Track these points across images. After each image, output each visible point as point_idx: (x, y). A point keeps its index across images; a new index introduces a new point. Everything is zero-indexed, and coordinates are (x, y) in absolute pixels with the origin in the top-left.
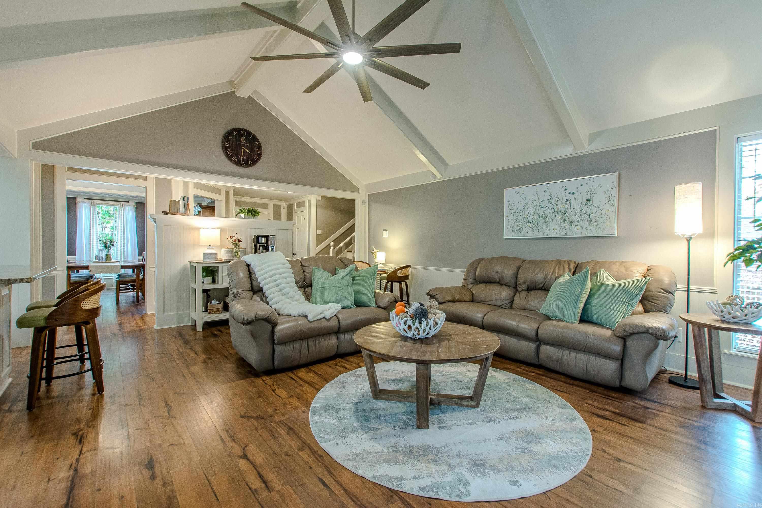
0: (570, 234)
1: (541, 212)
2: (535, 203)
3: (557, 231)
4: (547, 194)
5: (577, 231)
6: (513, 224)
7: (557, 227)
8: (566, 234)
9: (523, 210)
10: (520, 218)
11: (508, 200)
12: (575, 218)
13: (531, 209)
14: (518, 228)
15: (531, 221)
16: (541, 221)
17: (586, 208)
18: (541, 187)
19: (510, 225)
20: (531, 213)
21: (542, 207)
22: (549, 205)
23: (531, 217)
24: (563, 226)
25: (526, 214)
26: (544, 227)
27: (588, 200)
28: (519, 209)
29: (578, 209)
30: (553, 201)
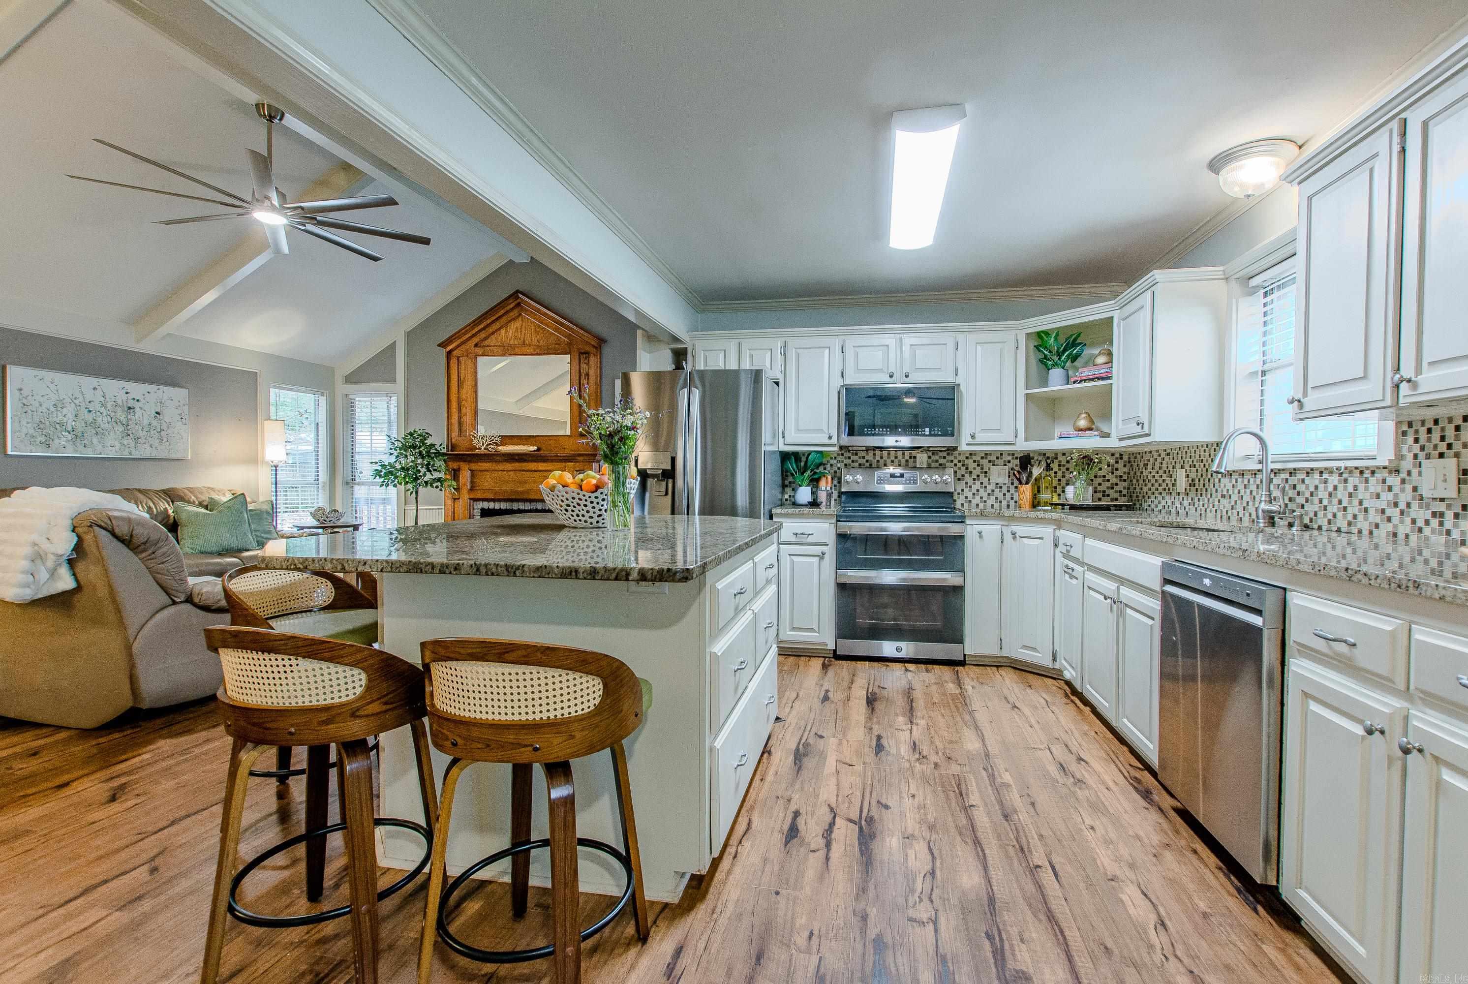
0: (136, 454)
1: (89, 418)
2: (77, 402)
3: (117, 448)
4: (99, 393)
5: (145, 451)
6: (31, 431)
7: (117, 443)
8: (130, 453)
9: (52, 409)
10: (47, 423)
11: (19, 387)
12: (141, 434)
13: (69, 410)
14: (43, 439)
15: (70, 429)
16: (91, 431)
17: (155, 423)
18: (89, 382)
19: (24, 430)
20: (70, 416)
21: (90, 411)
22: (102, 410)
23: (70, 425)
24: (125, 442)
25: (60, 417)
26: (95, 441)
27: (157, 413)
28: (44, 406)
29: (146, 422)
30: (109, 405)
